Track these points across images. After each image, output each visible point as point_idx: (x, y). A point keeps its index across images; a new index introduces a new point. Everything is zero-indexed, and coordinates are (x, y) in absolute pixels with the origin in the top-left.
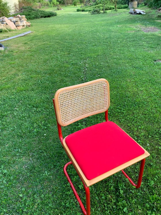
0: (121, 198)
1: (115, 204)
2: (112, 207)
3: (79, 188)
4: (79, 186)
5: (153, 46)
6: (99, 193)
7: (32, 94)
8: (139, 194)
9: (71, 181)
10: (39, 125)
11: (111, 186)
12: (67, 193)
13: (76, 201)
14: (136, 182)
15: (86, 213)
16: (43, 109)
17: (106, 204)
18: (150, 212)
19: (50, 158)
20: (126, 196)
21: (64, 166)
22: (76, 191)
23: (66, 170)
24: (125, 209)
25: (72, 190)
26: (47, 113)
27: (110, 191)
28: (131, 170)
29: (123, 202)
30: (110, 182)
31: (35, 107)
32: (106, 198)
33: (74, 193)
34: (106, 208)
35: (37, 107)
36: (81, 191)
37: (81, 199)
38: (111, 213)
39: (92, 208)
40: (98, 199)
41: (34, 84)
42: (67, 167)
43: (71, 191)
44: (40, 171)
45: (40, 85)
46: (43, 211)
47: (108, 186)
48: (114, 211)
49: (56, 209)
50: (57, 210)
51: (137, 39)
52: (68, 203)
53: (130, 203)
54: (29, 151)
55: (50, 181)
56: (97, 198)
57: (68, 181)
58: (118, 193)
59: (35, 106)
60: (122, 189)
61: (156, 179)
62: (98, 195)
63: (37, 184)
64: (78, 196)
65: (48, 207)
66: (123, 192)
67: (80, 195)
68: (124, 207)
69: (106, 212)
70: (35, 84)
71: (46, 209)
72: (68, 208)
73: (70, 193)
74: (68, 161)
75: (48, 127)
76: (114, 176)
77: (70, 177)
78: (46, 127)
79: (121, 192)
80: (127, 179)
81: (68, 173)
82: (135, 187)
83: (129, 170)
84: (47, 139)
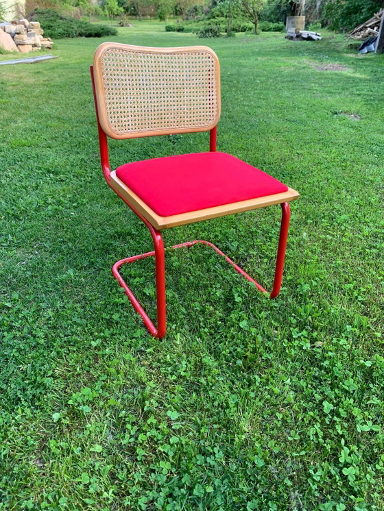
2: (216, 324)
3: (144, 294)
4: (144, 291)
5: (334, 91)
6: (189, 304)
7: (48, 152)
8: (276, 305)
9: (129, 285)
10: (60, 201)
11: (216, 292)
12: (117, 301)
13: (135, 315)
14: (272, 289)
15: (156, 332)
16: (72, 177)
17: (203, 319)
18: (297, 329)
20: (248, 309)
21: (114, 265)
22: (138, 299)
23: (119, 269)
24: (243, 324)
25: (130, 298)
26: (80, 183)
27: (213, 301)
29: (240, 314)
30: (215, 287)
31: (53, 173)
32: (203, 312)
33: (132, 303)
34: (201, 324)
35: (56, 173)
36: (148, 301)
37: (147, 314)
38: (213, 332)
39: (170, 325)
40: (185, 312)
41: (52, 139)
42: (121, 266)
43: (126, 298)
44: (59, 268)
45: (66, 139)
47: (210, 293)
49: (88, 325)
50: (91, 327)
51: (300, 79)
52: (118, 316)
53: (255, 317)
54: (32, 240)
56: (183, 310)
57: (121, 285)
58: (229, 305)
59: (53, 170)
60: (239, 296)
61: (314, 283)
62: (187, 307)
64: (141, 310)
65: (69, 322)
66: (241, 300)
67: (146, 306)
68: (240, 319)
69: (203, 329)
70: (56, 137)
72: (117, 323)
73: (122, 301)
74: (123, 256)
75: (82, 204)
76: (224, 279)
77: (125, 280)
78: (75, 204)
79: (238, 299)
80: (253, 284)
81: (121, 274)
82: (267, 294)
83: (258, 270)
84: (78, 222)
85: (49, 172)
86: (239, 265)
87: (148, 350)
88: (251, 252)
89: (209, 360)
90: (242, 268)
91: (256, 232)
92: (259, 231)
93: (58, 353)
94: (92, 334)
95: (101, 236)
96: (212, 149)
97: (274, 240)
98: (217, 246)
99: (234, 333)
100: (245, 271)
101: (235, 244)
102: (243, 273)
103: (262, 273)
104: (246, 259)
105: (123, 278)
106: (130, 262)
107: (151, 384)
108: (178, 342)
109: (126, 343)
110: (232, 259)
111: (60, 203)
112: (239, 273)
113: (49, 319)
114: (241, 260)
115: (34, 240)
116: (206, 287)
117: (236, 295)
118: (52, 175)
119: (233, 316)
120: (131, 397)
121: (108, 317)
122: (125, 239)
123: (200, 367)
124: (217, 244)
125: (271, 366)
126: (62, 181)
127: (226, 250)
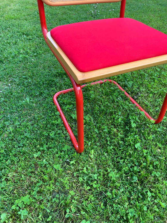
0: (131, 132)
1: (122, 139)
2: (118, 143)
3: (71, 118)
4: (72, 116)
6: (100, 126)
7: (24, 22)
8: (159, 130)
9: (63, 110)
10: (27, 52)
11: (118, 118)
12: (54, 122)
13: (65, 132)
14: (156, 117)
15: (77, 147)
16: (36, 37)
17: (109, 138)
19: (35, 85)
20: (140, 131)
21: (54, 95)
22: (68, 121)
23: (57, 98)
24: (138, 145)
25: (62, 120)
26: (40, 41)
27: (116, 124)
28: (149, 103)
29: (135, 137)
30: (118, 114)
31: (26, 35)
32: (109, 132)
33: (64, 123)
34: (108, 143)
35: (27, 35)
36: (74, 123)
37: (73, 132)
38: (116, 149)
39: (87, 142)
40: (98, 132)
41: (28, 15)
42: (58, 96)
43: (59, 120)
44: (20, 97)
46: (15, 141)
47: (114, 118)
48: (120, 147)
49: (34, 140)
50: (36, 141)
52: (53, 134)
53: (145, 139)
54: (8, 76)
55: (31, 108)
56: (96, 130)
57: (58, 110)
58: (127, 128)
59: (26, 33)
60: (134, 122)
62: (99, 128)
63: (12, 111)
64: (69, 128)
65: (22, 136)
66: (135, 126)
67: (73, 126)
68: (135, 142)
69: (109, 147)
70: (30, 14)
71: (20, 139)
72: (53, 139)
73: (57, 123)
74: (60, 89)
75: (39, 54)
76: (123, 108)
77: (61, 106)
78: (35, 54)
79: (134, 125)
80: (143, 113)
81: (58, 101)
82: (153, 121)
83: (146, 102)
84: (36, 66)
85: (23, 34)
86: (133, 98)
87: (71, 162)
88: (141, 89)
89: (113, 175)
90: (135, 100)
91: (144, 75)
92: (146, 74)
93: (12, 161)
94: (35, 146)
95: (48, 75)
96: (122, 15)
97: (156, 81)
98: (119, 84)
99: (131, 152)
100: (137, 102)
101: (131, 83)
102: (136, 104)
103: (149, 104)
104: (138, 93)
105: (59, 104)
106: (64, 93)
107: (72, 193)
108: (92, 156)
109: (57, 155)
110: (129, 94)
111: (27, 53)
112: (133, 103)
113: (10, 133)
114: (135, 94)
115: (9, 77)
116: (111, 114)
117: (132, 121)
118: (25, 36)
119: (130, 138)
120: (57, 201)
121: (47, 135)
122: (62, 77)
123: (106, 179)
124: (119, 82)
125: (158, 180)
126: (30, 39)
127: (125, 86)
